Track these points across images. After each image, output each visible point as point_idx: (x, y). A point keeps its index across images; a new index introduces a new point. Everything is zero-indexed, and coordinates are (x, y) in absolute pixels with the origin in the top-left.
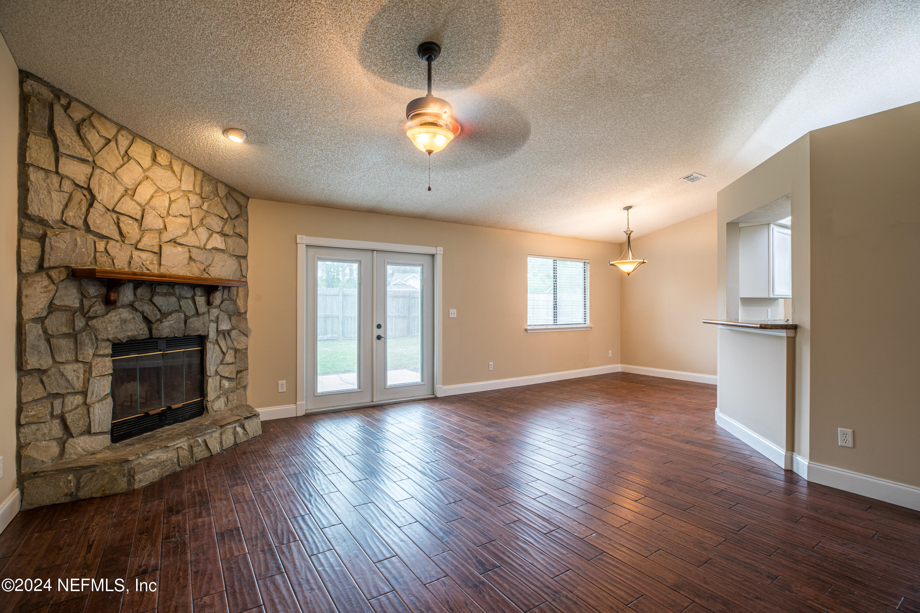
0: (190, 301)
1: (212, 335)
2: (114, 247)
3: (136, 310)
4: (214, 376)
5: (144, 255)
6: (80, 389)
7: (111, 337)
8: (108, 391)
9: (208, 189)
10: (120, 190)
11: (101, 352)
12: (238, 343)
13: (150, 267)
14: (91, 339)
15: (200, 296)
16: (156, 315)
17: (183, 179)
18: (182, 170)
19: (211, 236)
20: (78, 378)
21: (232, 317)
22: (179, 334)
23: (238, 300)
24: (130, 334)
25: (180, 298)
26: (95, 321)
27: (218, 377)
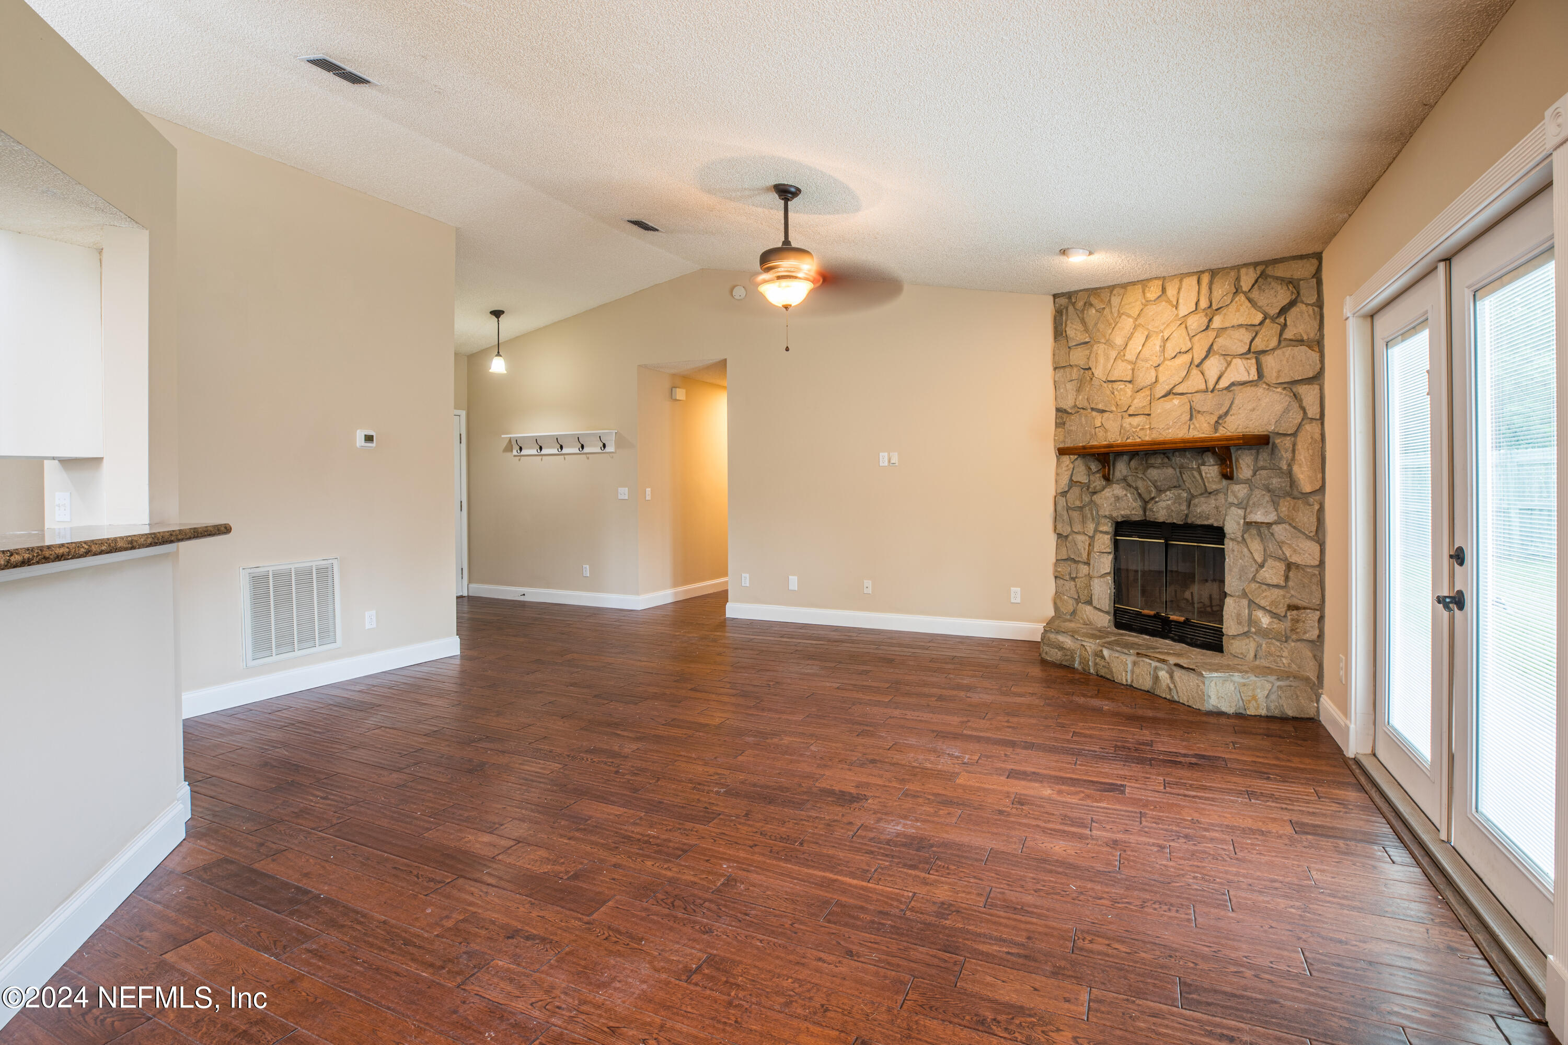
0: (1196, 474)
1: (1232, 526)
2: (1108, 419)
3: (1130, 486)
4: (1238, 597)
5: (1135, 421)
6: (1086, 559)
7: (1107, 513)
8: (1110, 568)
9: (1222, 290)
10: (1113, 354)
11: (1102, 528)
12: (1295, 551)
13: (1141, 434)
14: (1092, 514)
15: (1213, 465)
16: (1150, 492)
18: (1180, 289)
19: (1229, 364)
20: (1085, 549)
21: (1281, 500)
22: (1178, 520)
23: (1296, 469)
24: (1122, 513)
25: (1181, 468)
26: (1095, 496)
27: (1245, 602)
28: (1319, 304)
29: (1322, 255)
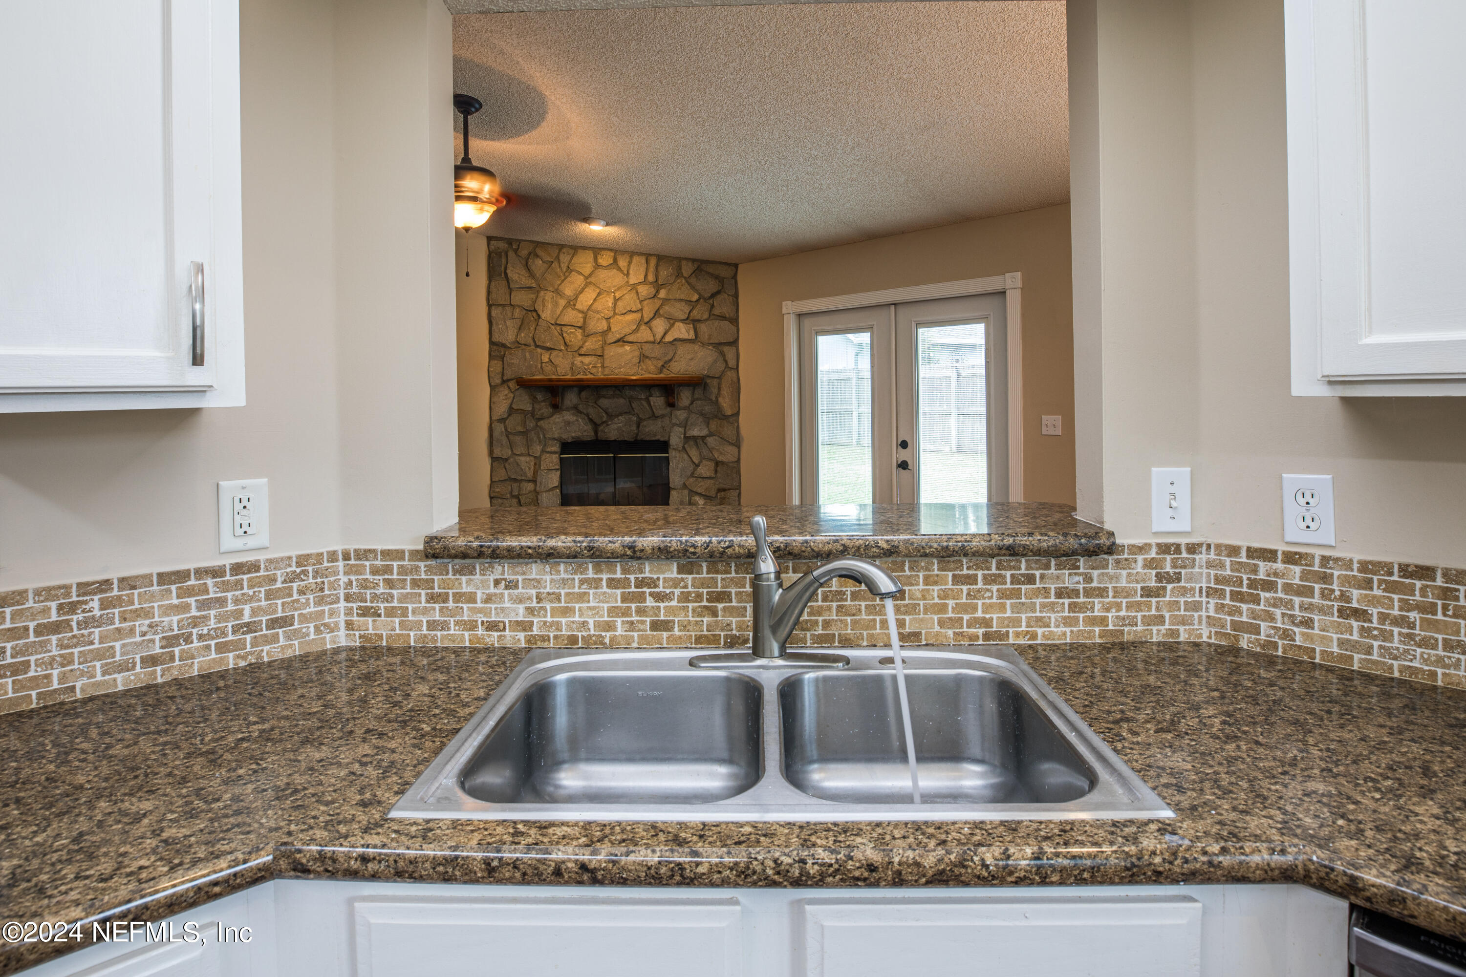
0: (644, 403)
1: (675, 440)
2: (557, 356)
3: (581, 413)
4: (681, 489)
5: (587, 360)
6: (531, 478)
7: (556, 436)
8: (556, 484)
9: (665, 273)
10: (562, 302)
11: (549, 449)
12: (721, 453)
13: (594, 371)
14: (539, 438)
15: (658, 398)
16: (602, 417)
17: (631, 272)
18: (630, 263)
19: (672, 325)
20: (529, 469)
21: (711, 421)
22: (630, 439)
23: (721, 400)
24: (574, 434)
25: (631, 399)
26: (541, 422)
27: (686, 492)
28: (736, 296)
29: (740, 266)
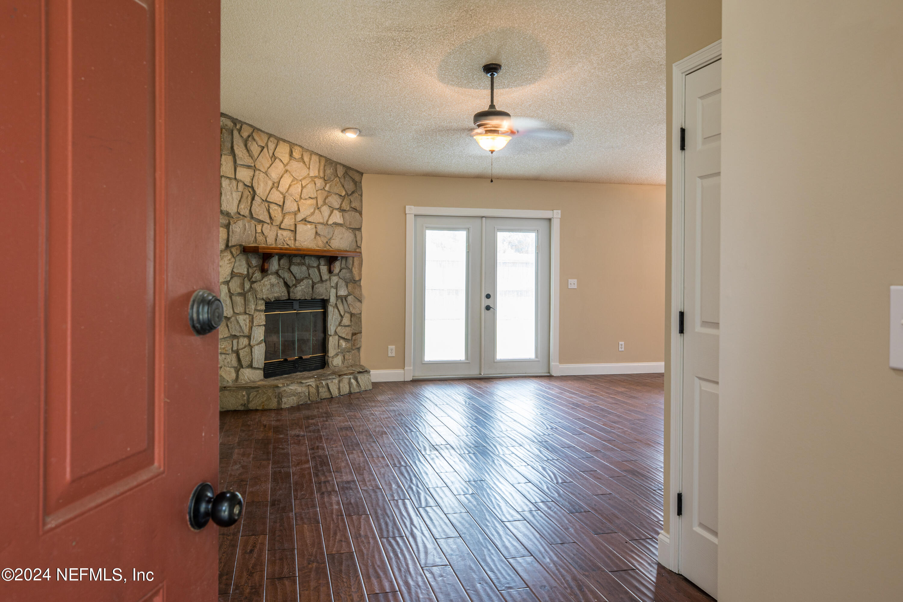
0: (316, 270)
1: (333, 300)
2: (267, 228)
3: (280, 277)
4: (333, 335)
5: (285, 233)
6: (247, 334)
7: (264, 297)
8: (262, 338)
9: (329, 172)
10: (270, 184)
11: (259, 308)
12: (354, 308)
13: (289, 243)
14: (253, 298)
15: (324, 265)
16: (292, 281)
17: (311, 167)
18: (310, 159)
19: (332, 212)
20: (246, 325)
21: (349, 284)
22: (308, 298)
23: (353, 269)
24: (276, 295)
25: (309, 267)
26: (255, 284)
27: (337, 337)
28: (361, 195)
29: (364, 174)
